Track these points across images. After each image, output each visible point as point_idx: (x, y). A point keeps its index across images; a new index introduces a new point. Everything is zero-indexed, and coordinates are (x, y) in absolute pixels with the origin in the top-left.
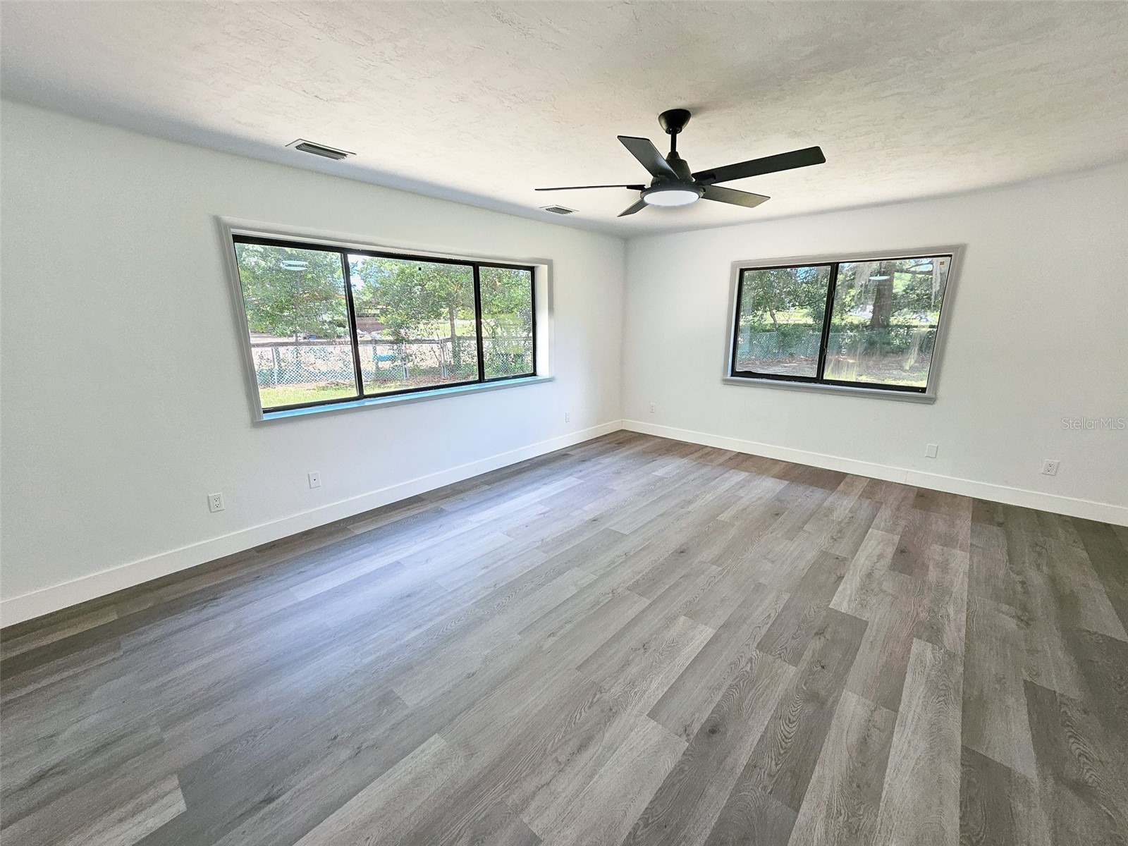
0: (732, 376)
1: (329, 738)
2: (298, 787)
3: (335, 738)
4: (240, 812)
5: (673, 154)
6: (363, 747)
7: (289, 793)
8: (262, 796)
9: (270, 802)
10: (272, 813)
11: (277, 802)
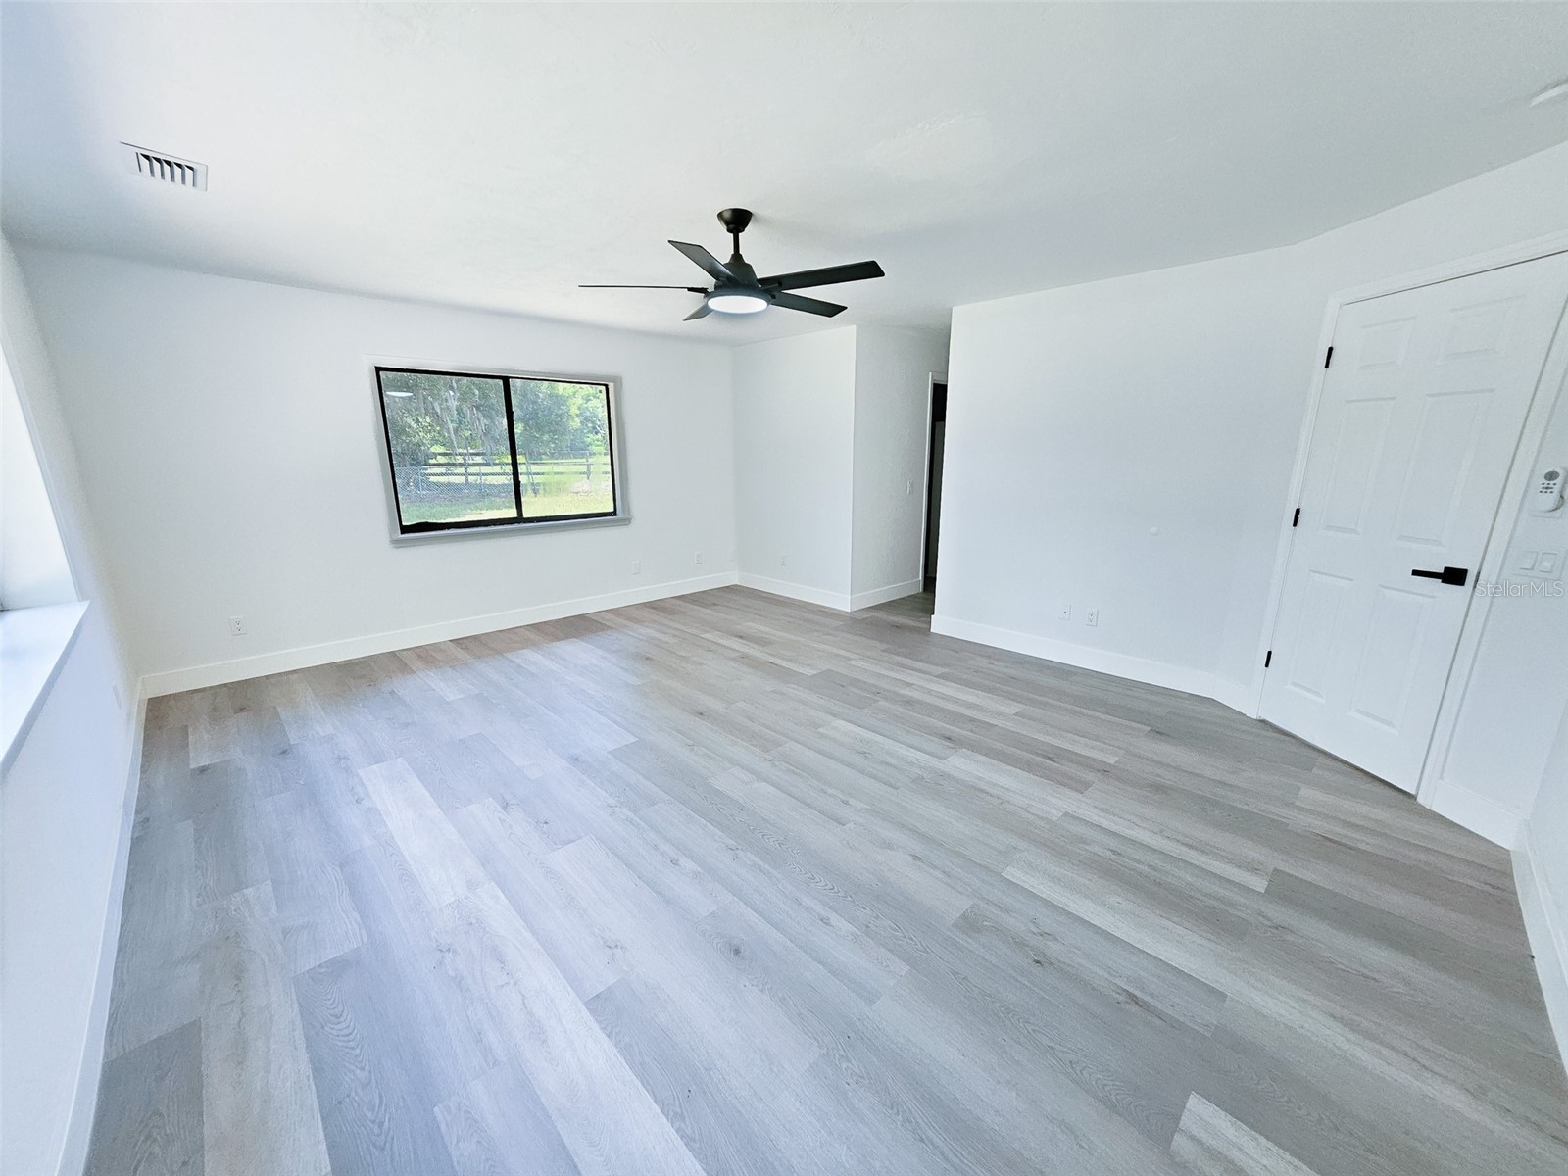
0: (402, 533)
1: (1040, 969)
2: (1107, 976)
3: (1038, 962)
4: (1158, 1022)
5: (737, 256)
6: (1039, 931)
7: (1118, 981)
8: (1135, 1009)
9: (1134, 996)
10: (1142, 989)
11: (1131, 990)
